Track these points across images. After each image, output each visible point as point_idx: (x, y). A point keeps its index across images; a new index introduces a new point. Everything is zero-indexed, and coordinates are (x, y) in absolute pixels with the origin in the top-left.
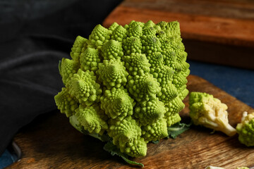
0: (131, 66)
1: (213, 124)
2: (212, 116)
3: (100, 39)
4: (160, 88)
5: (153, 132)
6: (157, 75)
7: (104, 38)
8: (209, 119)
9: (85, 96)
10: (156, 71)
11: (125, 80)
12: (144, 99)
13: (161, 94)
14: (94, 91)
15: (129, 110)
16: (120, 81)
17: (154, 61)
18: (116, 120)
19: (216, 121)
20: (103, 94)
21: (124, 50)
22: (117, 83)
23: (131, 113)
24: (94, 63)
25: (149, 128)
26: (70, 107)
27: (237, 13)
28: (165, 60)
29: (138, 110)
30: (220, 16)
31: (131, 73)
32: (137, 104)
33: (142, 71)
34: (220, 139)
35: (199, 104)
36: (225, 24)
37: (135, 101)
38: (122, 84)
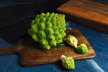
0: (47, 25)
1: (72, 45)
2: (72, 43)
3: (42, 17)
4: (54, 32)
5: (51, 44)
6: (53, 29)
7: (43, 17)
8: (71, 43)
9: (34, 31)
10: (53, 28)
11: (45, 29)
12: (48, 34)
13: (54, 34)
14: (37, 30)
15: (44, 37)
16: (43, 29)
17: (53, 25)
18: (41, 39)
19: (73, 44)
20: (39, 31)
21: (46, 21)
22: (42, 29)
23: (45, 37)
24: (38, 23)
25: (50, 42)
26: (31, 33)
27: (102, 11)
28: (57, 25)
29: (47, 37)
30: (95, 12)
31: (46, 27)
32: (47, 36)
33: (49, 27)
34: (73, 49)
35: (69, 39)
36: (95, 15)
37: (46, 34)
38: (44, 29)
